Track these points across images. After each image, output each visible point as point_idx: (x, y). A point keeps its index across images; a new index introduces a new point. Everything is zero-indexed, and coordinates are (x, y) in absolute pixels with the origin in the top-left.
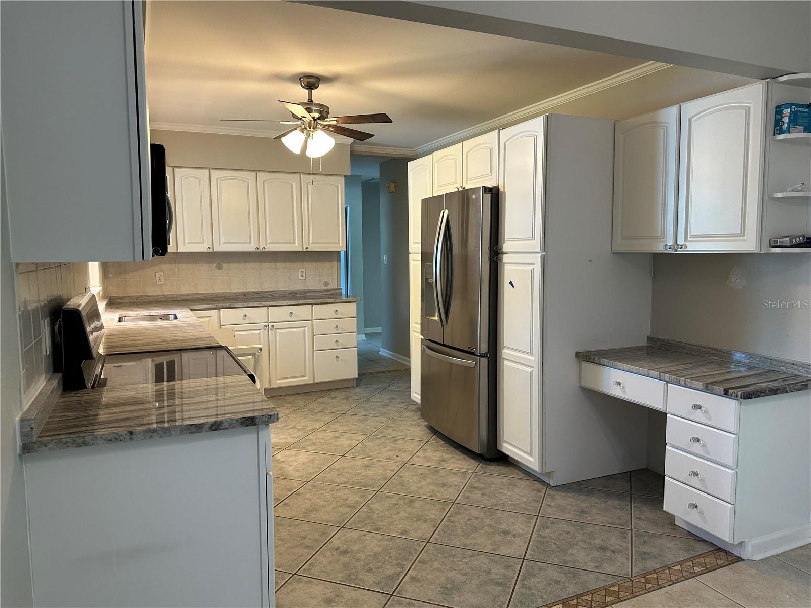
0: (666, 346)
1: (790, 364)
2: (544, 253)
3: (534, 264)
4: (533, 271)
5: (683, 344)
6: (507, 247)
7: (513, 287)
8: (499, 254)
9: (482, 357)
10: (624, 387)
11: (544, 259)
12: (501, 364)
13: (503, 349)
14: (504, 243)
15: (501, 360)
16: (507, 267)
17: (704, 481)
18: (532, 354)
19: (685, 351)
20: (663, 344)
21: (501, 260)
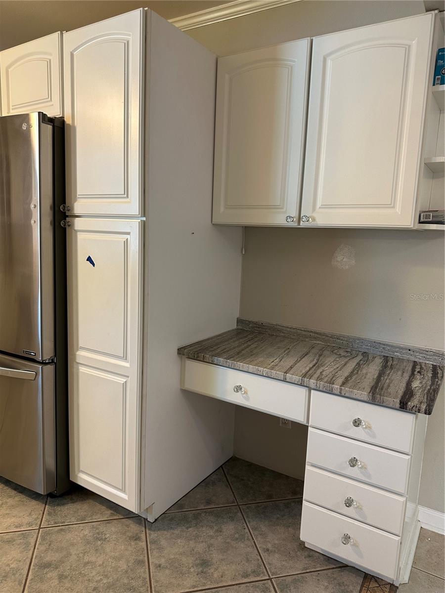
0: (260, 329)
1: (406, 349)
2: (144, 219)
3: (128, 233)
4: (126, 243)
5: (278, 327)
6: (79, 206)
7: (94, 265)
8: (67, 216)
9: (46, 364)
10: (246, 393)
11: (144, 227)
12: (75, 370)
13: (78, 350)
14: (75, 201)
15: (75, 366)
16: (81, 237)
17: (361, 509)
18: (126, 359)
19: (282, 334)
20: (256, 327)
21: (71, 225)
